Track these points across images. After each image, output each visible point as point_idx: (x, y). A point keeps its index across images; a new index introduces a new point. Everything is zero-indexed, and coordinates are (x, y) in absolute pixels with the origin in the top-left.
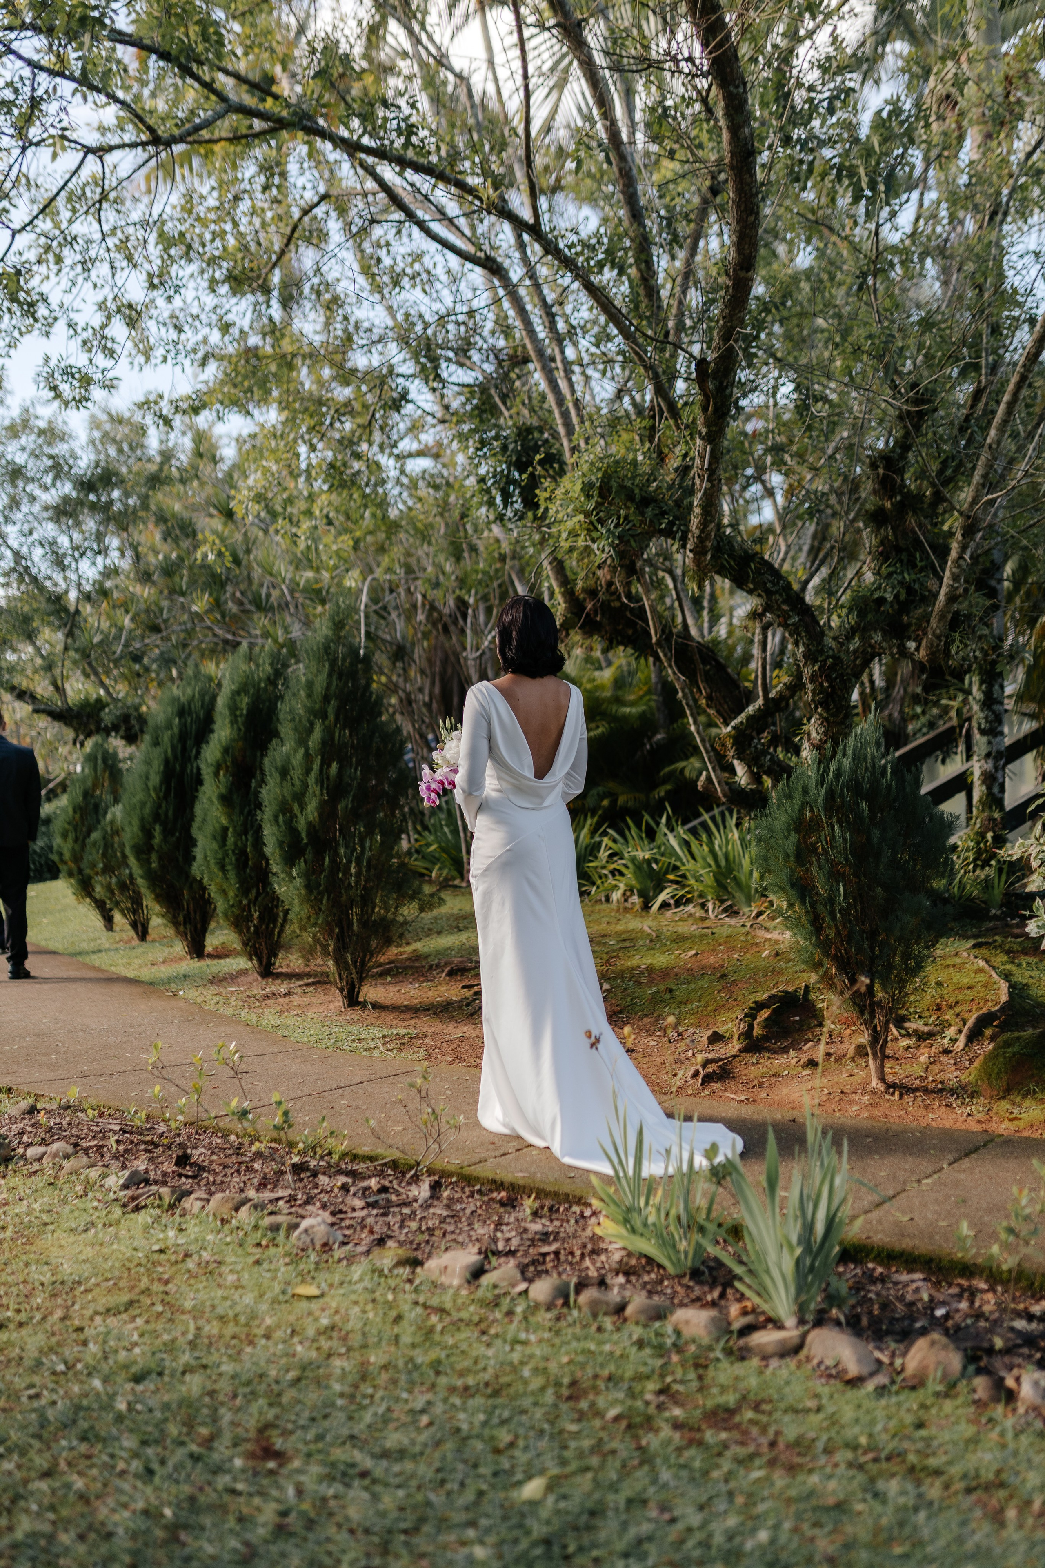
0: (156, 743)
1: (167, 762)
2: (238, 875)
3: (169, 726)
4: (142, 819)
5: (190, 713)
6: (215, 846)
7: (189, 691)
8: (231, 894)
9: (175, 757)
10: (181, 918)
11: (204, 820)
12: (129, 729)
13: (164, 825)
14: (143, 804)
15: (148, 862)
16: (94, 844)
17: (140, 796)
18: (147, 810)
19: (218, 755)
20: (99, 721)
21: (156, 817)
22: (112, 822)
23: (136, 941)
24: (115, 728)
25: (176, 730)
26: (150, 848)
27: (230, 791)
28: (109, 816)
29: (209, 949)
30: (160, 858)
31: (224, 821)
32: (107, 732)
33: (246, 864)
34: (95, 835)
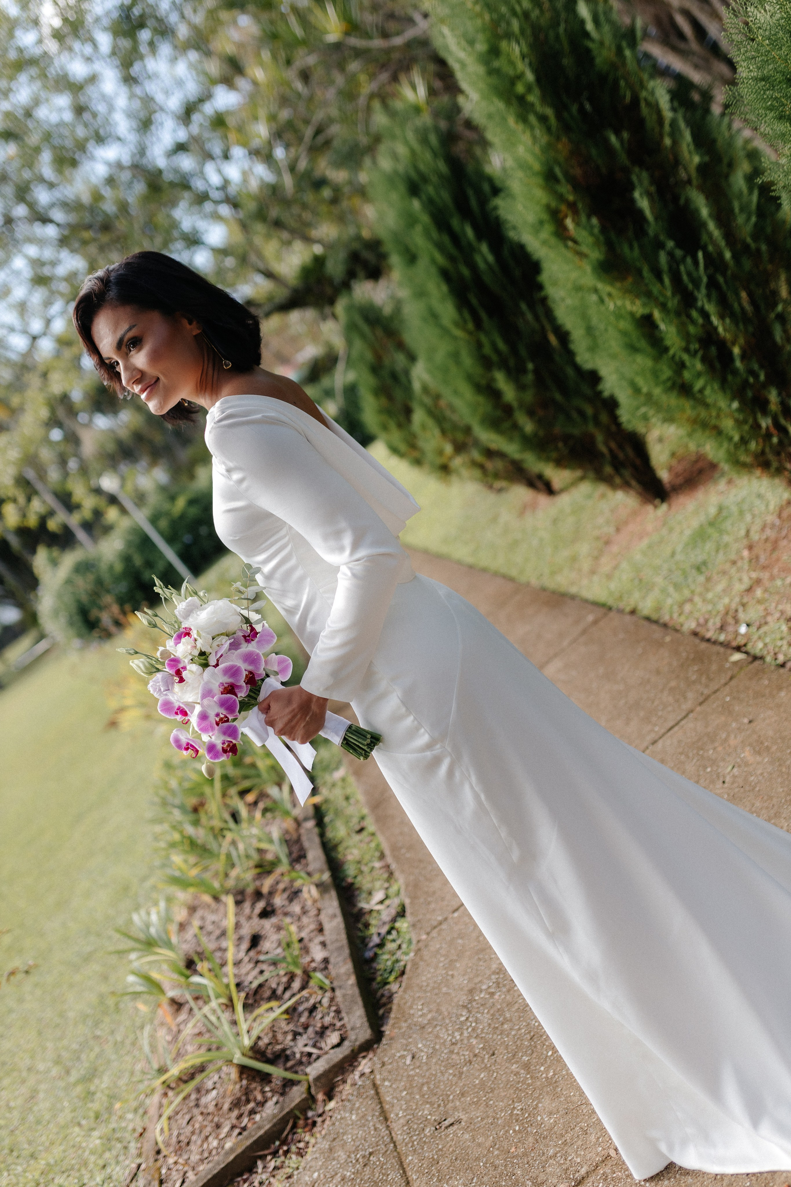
0: (411, 258)
1: (445, 275)
2: (724, 384)
3: (411, 221)
4: (470, 378)
5: (424, 179)
6: (643, 361)
7: (402, 150)
8: (728, 424)
9: (451, 259)
10: (608, 470)
11: (590, 330)
12: (365, 264)
13: (504, 365)
14: (455, 356)
15: (515, 427)
16: (424, 427)
17: (443, 349)
18: (468, 361)
19: (541, 195)
20: (330, 281)
21: (486, 363)
22: (425, 389)
23: (543, 499)
24: (351, 275)
25: (425, 218)
26: (508, 410)
27: (610, 246)
28: (417, 386)
29: (664, 475)
30: (531, 413)
31: (638, 308)
32: (346, 286)
33: (726, 357)
34: (419, 416)
